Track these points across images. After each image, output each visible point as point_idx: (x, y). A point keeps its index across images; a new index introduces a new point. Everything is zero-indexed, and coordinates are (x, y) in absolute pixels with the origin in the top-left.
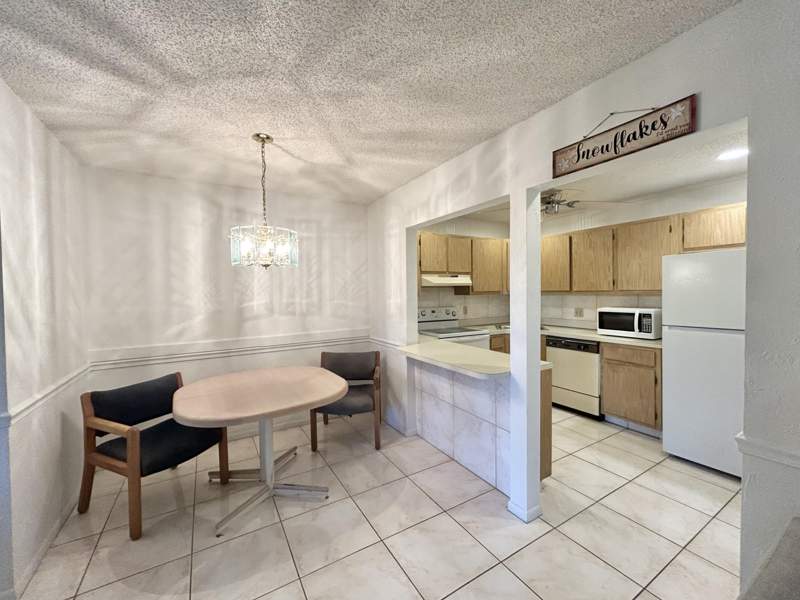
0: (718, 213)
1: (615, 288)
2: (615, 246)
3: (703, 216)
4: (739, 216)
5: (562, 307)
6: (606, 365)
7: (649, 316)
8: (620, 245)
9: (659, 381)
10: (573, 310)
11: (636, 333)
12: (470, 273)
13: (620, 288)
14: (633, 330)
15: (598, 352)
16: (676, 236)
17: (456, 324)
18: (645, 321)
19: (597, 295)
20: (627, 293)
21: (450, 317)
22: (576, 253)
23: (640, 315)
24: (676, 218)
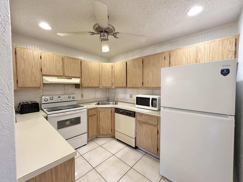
0: (184, 49)
1: (143, 86)
2: (143, 67)
3: (178, 51)
4: (193, 51)
5: (125, 94)
6: (138, 123)
7: (156, 99)
8: (145, 65)
9: (159, 133)
10: (129, 95)
11: (150, 107)
12: (80, 77)
13: (145, 86)
14: (149, 106)
15: (134, 117)
16: (167, 62)
17: (75, 103)
18: (154, 101)
19: (137, 89)
20: (148, 88)
21: (71, 99)
22: (128, 69)
23: (152, 98)
24: (167, 52)
